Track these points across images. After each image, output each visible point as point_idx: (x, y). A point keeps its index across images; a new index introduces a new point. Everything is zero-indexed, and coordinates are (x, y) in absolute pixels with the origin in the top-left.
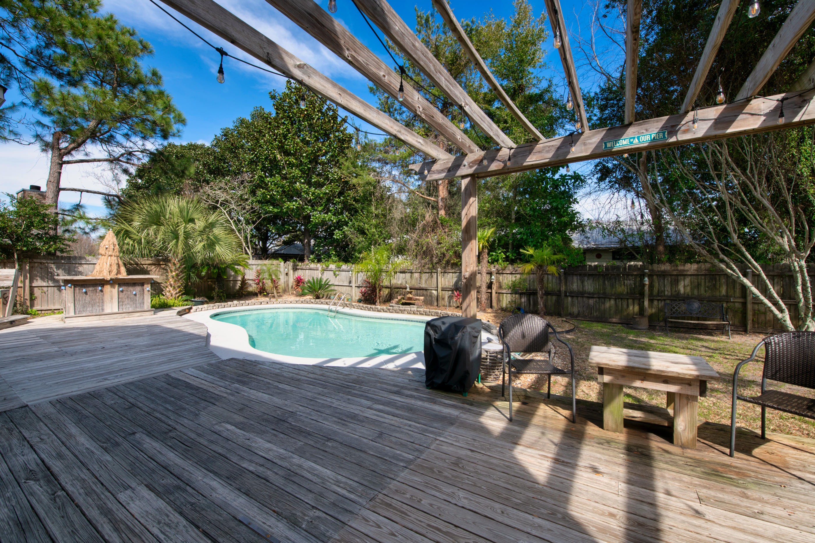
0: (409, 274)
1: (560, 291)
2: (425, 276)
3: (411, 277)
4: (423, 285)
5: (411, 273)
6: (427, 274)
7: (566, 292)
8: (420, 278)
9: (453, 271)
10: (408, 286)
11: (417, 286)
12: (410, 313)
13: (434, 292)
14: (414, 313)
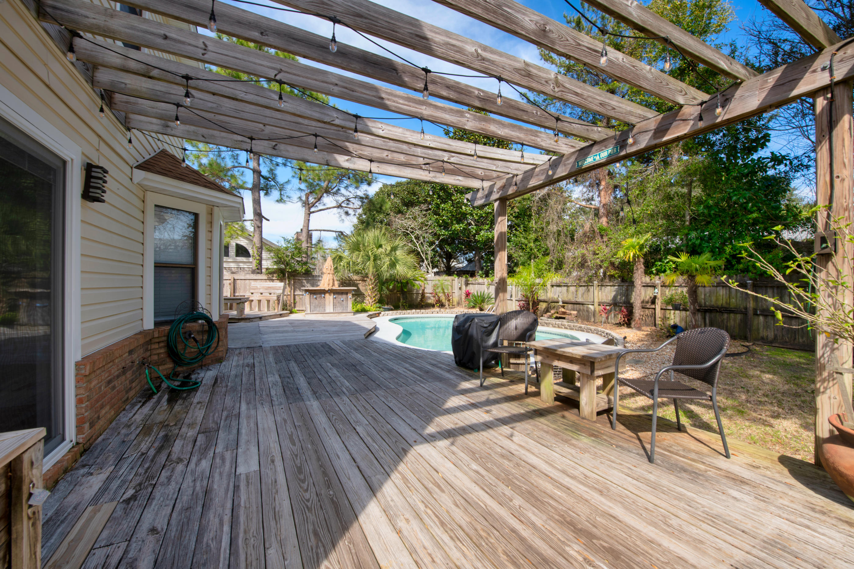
0: (565, 288)
1: (746, 308)
2: (582, 290)
3: (567, 290)
4: (580, 300)
5: (567, 286)
6: (584, 288)
7: (755, 310)
8: (577, 291)
9: (611, 284)
10: (560, 299)
11: (573, 300)
12: (555, 327)
13: (590, 306)
14: (559, 327)
